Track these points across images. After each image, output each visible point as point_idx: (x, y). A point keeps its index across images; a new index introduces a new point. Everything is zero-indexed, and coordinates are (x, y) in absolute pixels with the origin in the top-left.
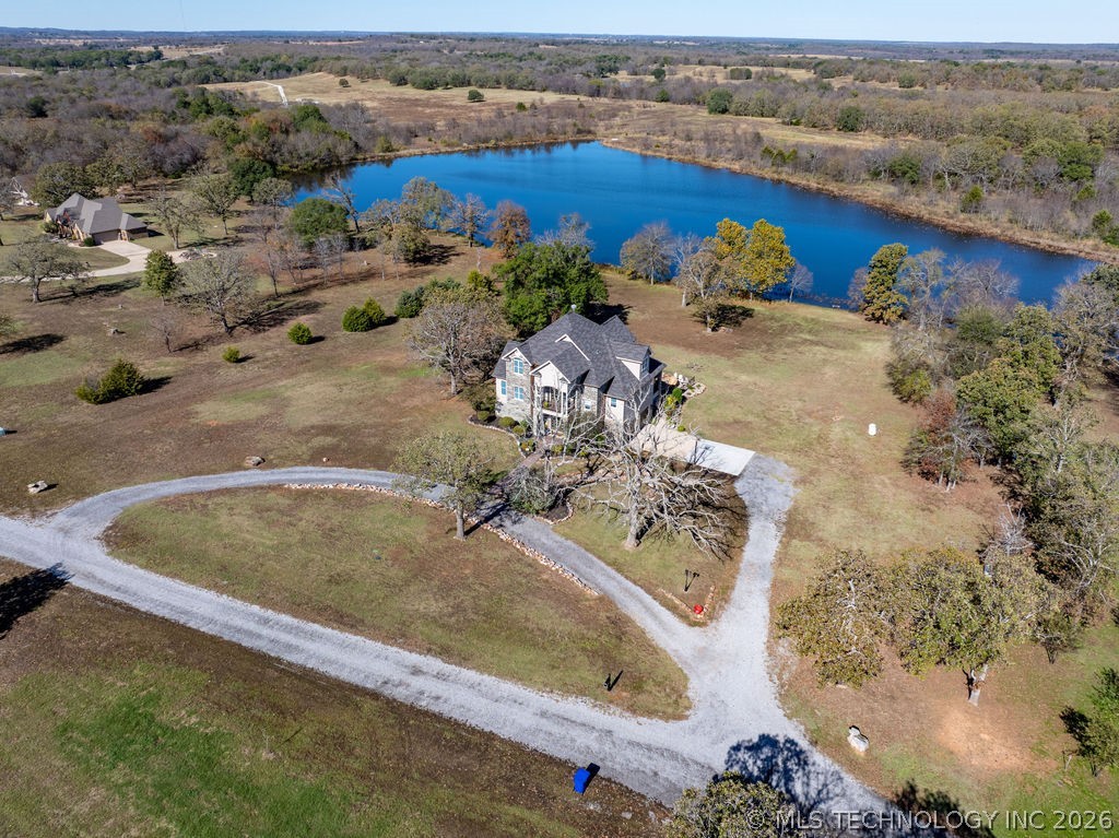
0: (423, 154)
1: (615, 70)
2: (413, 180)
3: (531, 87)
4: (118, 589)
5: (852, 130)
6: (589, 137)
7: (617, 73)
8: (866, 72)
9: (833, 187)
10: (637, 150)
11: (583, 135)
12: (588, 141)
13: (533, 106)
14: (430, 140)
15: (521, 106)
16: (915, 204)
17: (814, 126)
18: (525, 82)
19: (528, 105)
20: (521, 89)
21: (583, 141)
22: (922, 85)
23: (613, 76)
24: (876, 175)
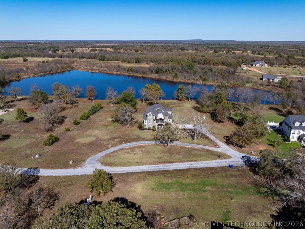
0: (30, 77)
1: (58, 50)
2: (55, 83)
3: (40, 56)
4: (123, 171)
5: (139, 63)
6: (73, 69)
7: (58, 51)
8: (126, 48)
9: (144, 76)
10: (90, 71)
11: (72, 69)
12: (73, 70)
13: (47, 62)
14: (25, 73)
15: (43, 62)
16: (163, 77)
17: (129, 62)
18: (38, 55)
19: (45, 61)
20: (37, 57)
21: (72, 70)
22: (140, 51)
23: (58, 52)
24: (152, 72)
